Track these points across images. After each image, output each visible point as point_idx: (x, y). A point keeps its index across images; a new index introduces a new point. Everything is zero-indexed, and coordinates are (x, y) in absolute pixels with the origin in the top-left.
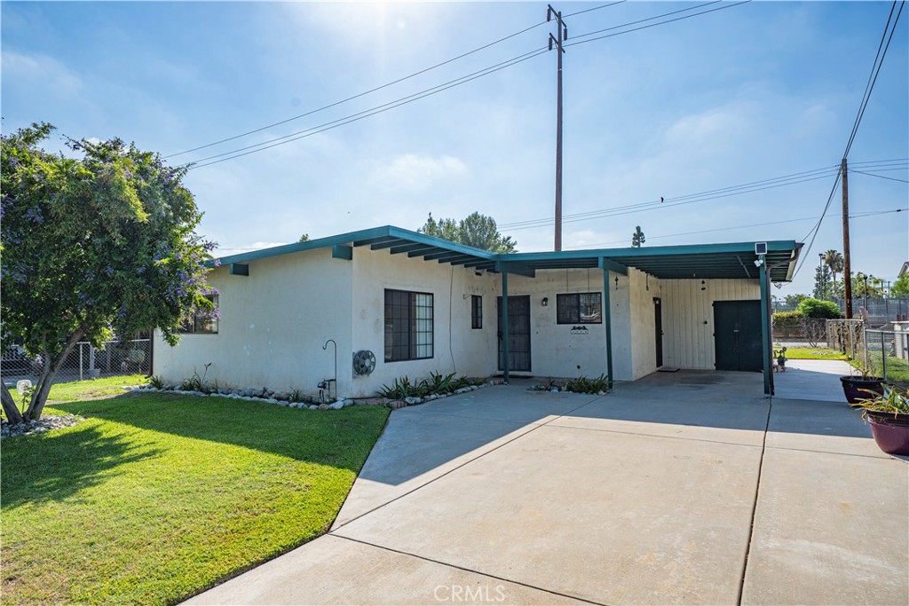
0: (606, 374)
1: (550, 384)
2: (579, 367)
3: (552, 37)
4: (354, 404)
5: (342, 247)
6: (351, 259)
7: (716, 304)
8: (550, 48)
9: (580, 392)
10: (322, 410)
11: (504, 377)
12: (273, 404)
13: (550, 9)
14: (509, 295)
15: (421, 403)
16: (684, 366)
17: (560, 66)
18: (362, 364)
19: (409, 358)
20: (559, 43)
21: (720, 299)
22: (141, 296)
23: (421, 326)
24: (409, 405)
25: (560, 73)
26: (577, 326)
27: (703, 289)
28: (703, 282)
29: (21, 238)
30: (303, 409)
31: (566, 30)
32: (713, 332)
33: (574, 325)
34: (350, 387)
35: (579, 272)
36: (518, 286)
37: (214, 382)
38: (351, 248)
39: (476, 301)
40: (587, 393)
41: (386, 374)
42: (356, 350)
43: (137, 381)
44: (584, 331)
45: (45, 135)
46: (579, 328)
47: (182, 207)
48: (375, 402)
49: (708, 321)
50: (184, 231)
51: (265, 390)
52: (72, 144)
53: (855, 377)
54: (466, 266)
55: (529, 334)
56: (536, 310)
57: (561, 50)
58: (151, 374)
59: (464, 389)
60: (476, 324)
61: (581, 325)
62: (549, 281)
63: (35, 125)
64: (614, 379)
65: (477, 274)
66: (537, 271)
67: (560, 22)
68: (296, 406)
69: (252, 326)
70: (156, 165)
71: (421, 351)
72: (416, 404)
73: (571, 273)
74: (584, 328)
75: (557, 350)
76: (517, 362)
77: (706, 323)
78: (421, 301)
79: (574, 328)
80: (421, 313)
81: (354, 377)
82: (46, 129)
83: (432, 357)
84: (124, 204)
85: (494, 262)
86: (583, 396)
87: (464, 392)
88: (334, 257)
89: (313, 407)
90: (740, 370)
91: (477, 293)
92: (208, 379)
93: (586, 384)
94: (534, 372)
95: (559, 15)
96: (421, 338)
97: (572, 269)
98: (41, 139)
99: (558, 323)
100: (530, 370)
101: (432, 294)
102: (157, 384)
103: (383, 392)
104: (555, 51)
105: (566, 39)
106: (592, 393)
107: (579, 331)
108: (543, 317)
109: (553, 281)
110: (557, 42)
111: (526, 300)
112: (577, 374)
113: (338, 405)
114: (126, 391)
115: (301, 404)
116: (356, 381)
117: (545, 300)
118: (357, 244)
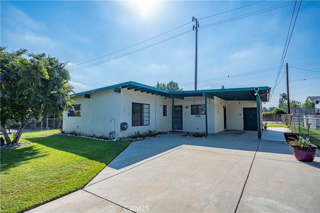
0: (205, 131)
1: (188, 134)
2: (198, 129)
3: (194, 26)
4: (120, 140)
5: (117, 89)
6: (120, 92)
7: (244, 109)
8: (193, 30)
9: (197, 137)
10: (109, 141)
11: (173, 132)
12: (94, 139)
13: (193, 18)
14: (174, 105)
15: (143, 140)
16: (233, 129)
18: (123, 127)
19: (141, 125)
20: (196, 28)
21: (245, 107)
22: (49, 103)
23: (145, 115)
24: (138, 140)
25: (196, 37)
26: (197, 115)
27: (239, 104)
28: (239, 101)
29: (10, 84)
30: (103, 141)
31: (198, 24)
32: (243, 118)
33: (196, 115)
34: (120, 134)
35: (198, 98)
36: (178, 102)
38: (120, 89)
39: (165, 107)
40: (199, 137)
41: (132, 130)
42: (122, 122)
43: (57, 131)
45: (24, 53)
46: (198, 116)
47: (65, 75)
48: (127, 139)
49: (241, 114)
50: (65, 83)
51: (94, 135)
52: (29, 55)
53: (289, 133)
54: (161, 96)
55: (182, 118)
56: (184, 110)
57: (197, 30)
58: (62, 129)
59: (158, 135)
60: (165, 114)
62: (188, 100)
63: (21, 50)
64: (208, 133)
65: (165, 98)
66: (185, 97)
67: (197, 22)
68: (101, 140)
69: (91, 114)
70: (57, 62)
71: (145, 123)
72: (141, 140)
73: (196, 98)
74: (200, 116)
75: (191, 123)
76: (178, 127)
77: (240, 115)
78: (145, 106)
79: (196, 116)
80: (145, 110)
81: (121, 131)
82: (25, 51)
83: (149, 125)
84: (42, 73)
85: (169, 94)
86: (197, 138)
87: (158, 136)
88: (114, 92)
89: (106, 141)
90: (252, 130)
91: (165, 105)
92: (78, 131)
93: (199, 134)
94: (184, 130)
95: (196, 20)
96: (145, 119)
97: (196, 97)
98: (23, 54)
99: (191, 114)
100: (182, 129)
101: (149, 105)
102: (63, 132)
103: (131, 136)
104: (195, 30)
105: (198, 27)
106: (200, 137)
107: (198, 117)
108: (187, 113)
109: (190, 100)
111: (181, 107)
112: (197, 131)
113: (115, 140)
114: (53, 134)
115: (103, 140)
116: (121, 132)
117: (187, 107)
118: (122, 87)
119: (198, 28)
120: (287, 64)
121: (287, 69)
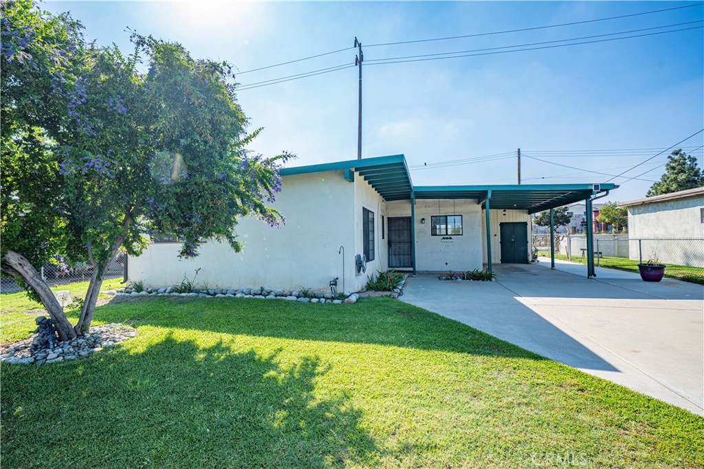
2: (446, 264)
3: (357, 59)
4: (360, 297)
6: (354, 181)
7: (502, 224)
8: (356, 65)
9: (478, 280)
12: (296, 301)
13: (356, 41)
17: (360, 77)
19: (368, 261)
21: (504, 221)
23: (370, 236)
24: (399, 295)
26: (445, 237)
27: (504, 215)
28: (504, 211)
31: (363, 56)
32: (500, 241)
33: (442, 236)
34: (353, 283)
35: (448, 201)
37: (203, 284)
38: (353, 173)
42: (355, 255)
44: (450, 240)
46: (447, 238)
49: (498, 234)
51: (262, 289)
54: (381, 195)
56: (417, 226)
57: (361, 67)
58: (127, 278)
60: (383, 238)
61: (449, 237)
62: (426, 207)
66: (417, 200)
67: (361, 52)
68: (319, 302)
71: (370, 255)
73: (442, 201)
74: (451, 238)
75: (432, 253)
76: (402, 261)
77: (496, 235)
78: (371, 217)
79: (444, 238)
80: (371, 227)
81: (356, 276)
83: (374, 259)
85: (411, 191)
88: (346, 178)
89: (337, 302)
90: (514, 263)
91: (383, 214)
92: (197, 283)
93: (479, 274)
94: (418, 267)
95: (360, 45)
96: (370, 245)
99: (432, 235)
100: (415, 266)
101: (373, 213)
102: (139, 288)
103: (365, 286)
104: (358, 66)
107: (447, 240)
108: (421, 231)
109: (429, 207)
110: (359, 61)
111: (408, 220)
112: (446, 269)
113: (354, 298)
115: (322, 300)
117: (423, 219)
118: (355, 170)
119: (362, 63)
120: (519, 149)
121: (519, 158)
